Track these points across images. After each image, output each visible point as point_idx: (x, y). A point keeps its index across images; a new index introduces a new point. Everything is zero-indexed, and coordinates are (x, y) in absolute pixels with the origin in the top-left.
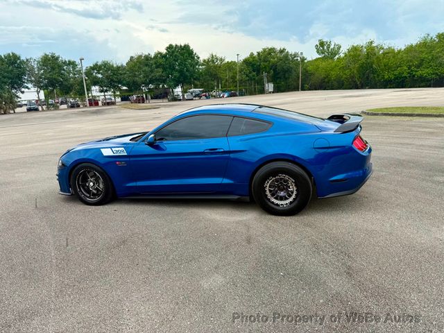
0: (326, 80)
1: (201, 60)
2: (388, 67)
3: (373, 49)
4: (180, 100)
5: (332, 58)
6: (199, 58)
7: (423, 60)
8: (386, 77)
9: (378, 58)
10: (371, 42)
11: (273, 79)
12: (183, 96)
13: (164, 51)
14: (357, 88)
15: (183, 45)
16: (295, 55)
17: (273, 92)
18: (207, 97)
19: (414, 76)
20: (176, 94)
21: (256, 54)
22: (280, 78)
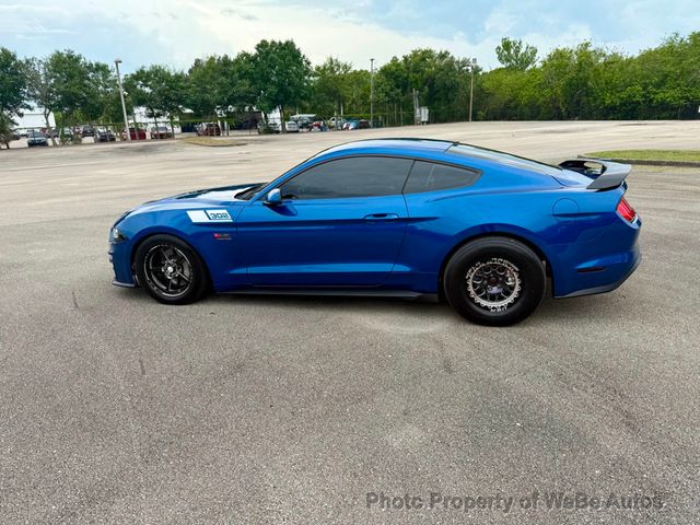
0: (512, 104)
1: (313, 66)
2: (611, 87)
3: (588, 55)
4: (278, 132)
5: (523, 69)
6: (309, 63)
7: (667, 76)
8: (607, 102)
9: (595, 70)
10: (587, 45)
11: (428, 102)
12: (283, 125)
13: (253, 52)
14: (561, 119)
15: (283, 42)
16: (463, 62)
17: (428, 123)
18: (322, 129)
19: (651, 101)
20: (271, 122)
21: (401, 59)
22: (439, 99)
